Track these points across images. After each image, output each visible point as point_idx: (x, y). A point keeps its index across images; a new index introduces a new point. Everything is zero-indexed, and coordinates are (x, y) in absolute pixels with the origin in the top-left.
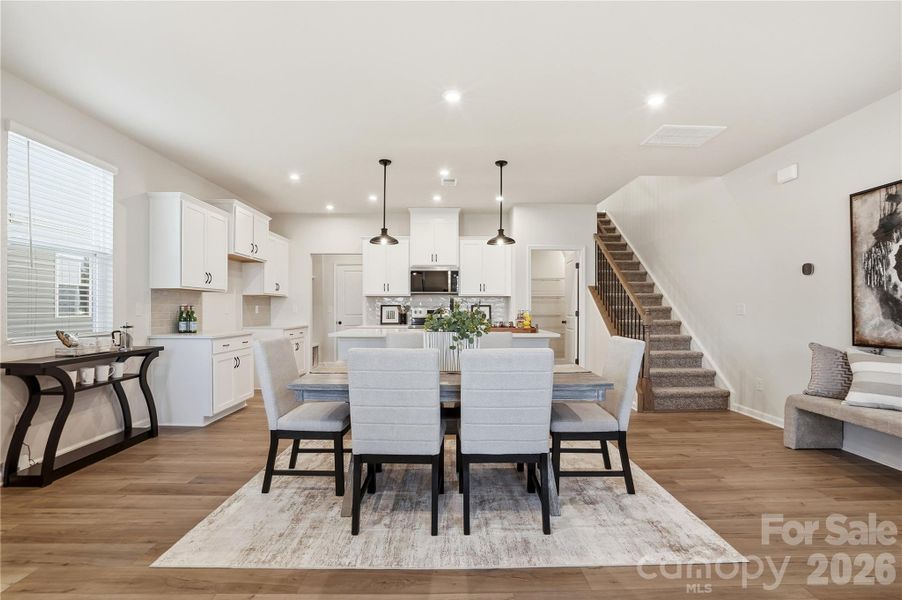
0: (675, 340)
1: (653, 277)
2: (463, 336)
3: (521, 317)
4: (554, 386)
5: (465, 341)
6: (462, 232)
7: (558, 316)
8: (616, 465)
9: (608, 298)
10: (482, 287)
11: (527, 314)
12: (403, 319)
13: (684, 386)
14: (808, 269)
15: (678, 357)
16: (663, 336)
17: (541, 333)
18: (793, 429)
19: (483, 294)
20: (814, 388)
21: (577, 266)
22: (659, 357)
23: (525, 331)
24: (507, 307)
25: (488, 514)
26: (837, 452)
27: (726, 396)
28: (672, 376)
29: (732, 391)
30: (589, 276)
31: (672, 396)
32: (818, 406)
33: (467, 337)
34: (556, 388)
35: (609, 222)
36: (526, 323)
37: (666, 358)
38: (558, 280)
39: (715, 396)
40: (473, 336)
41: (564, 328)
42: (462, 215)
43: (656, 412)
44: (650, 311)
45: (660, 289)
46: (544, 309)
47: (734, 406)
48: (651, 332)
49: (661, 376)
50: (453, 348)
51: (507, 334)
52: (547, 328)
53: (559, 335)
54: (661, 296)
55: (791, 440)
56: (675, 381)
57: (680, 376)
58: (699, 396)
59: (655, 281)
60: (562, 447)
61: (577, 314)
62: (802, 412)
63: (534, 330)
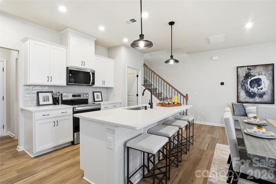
12: (56, 101)
14: (222, 84)
19: (104, 86)
21: (137, 76)
30: (142, 80)
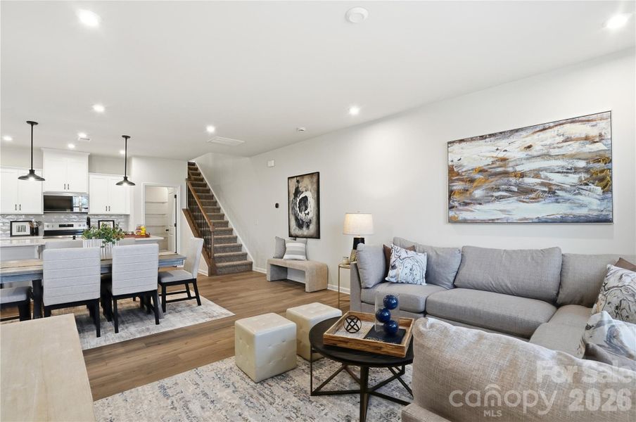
0: (229, 238)
1: (220, 204)
2: (109, 240)
3: (139, 229)
4: (159, 260)
5: (110, 243)
6: (91, 170)
7: (163, 226)
8: (193, 294)
9: (194, 216)
10: (108, 208)
11: (142, 227)
12: (35, 232)
13: (232, 261)
14: (277, 206)
15: (229, 247)
16: (223, 236)
17: (152, 238)
18: (269, 273)
19: (108, 212)
20: (277, 255)
21: (176, 196)
22: (220, 247)
23: (142, 236)
24: (127, 222)
25: (127, 325)
26: (286, 280)
27: (251, 264)
28: (227, 256)
29: (253, 261)
30: (183, 203)
31: (226, 267)
32: (276, 262)
33: (111, 241)
34: (160, 261)
35: (197, 169)
36: (143, 232)
37: (224, 247)
38: (163, 203)
39: (246, 265)
40: (115, 240)
41: (167, 234)
42: (90, 157)
43: (217, 275)
44: (214, 223)
45: (223, 211)
46: (154, 222)
47: (254, 268)
48: (214, 235)
49: (221, 257)
50: (103, 247)
51: (132, 239)
52: (156, 234)
53: (163, 238)
54: (224, 215)
55: (269, 278)
56: (227, 259)
57: (231, 256)
58: (239, 265)
59: (221, 206)
60: (167, 300)
61: (176, 225)
62: (273, 265)
63: (147, 236)
